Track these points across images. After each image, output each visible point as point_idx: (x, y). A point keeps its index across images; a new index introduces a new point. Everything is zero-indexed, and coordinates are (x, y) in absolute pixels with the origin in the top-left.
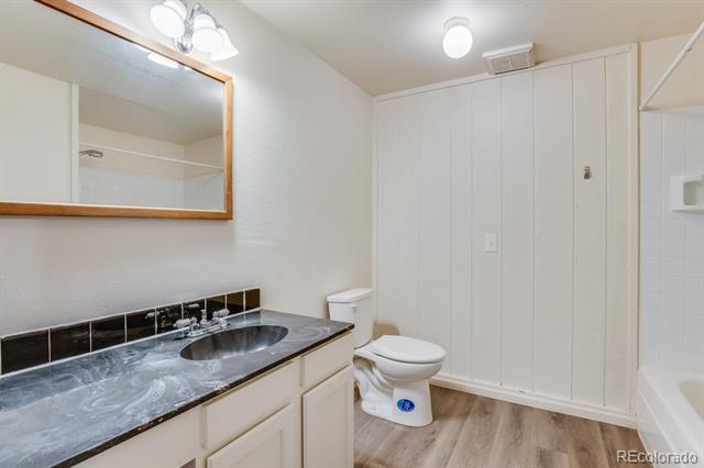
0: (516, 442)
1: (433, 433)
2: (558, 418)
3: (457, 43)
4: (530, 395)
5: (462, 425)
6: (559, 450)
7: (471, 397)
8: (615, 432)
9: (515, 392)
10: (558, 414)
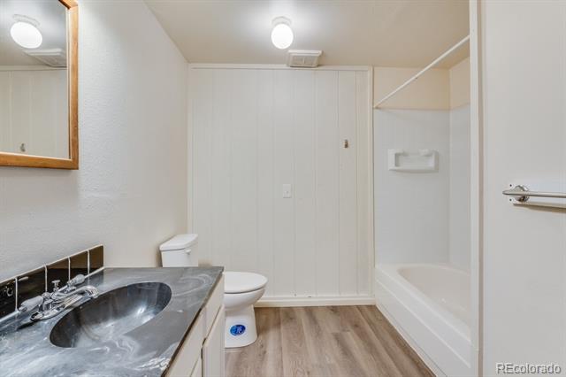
0: (319, 333)
1: (262, 346)
2: (334, 309)
3: (282, 37)
4: (316, 298)
5: (280, 334)
6: (344, 330)
7: (276, 310)
8: (366, 309)
9: (305, 298)
10: (333, 307)
